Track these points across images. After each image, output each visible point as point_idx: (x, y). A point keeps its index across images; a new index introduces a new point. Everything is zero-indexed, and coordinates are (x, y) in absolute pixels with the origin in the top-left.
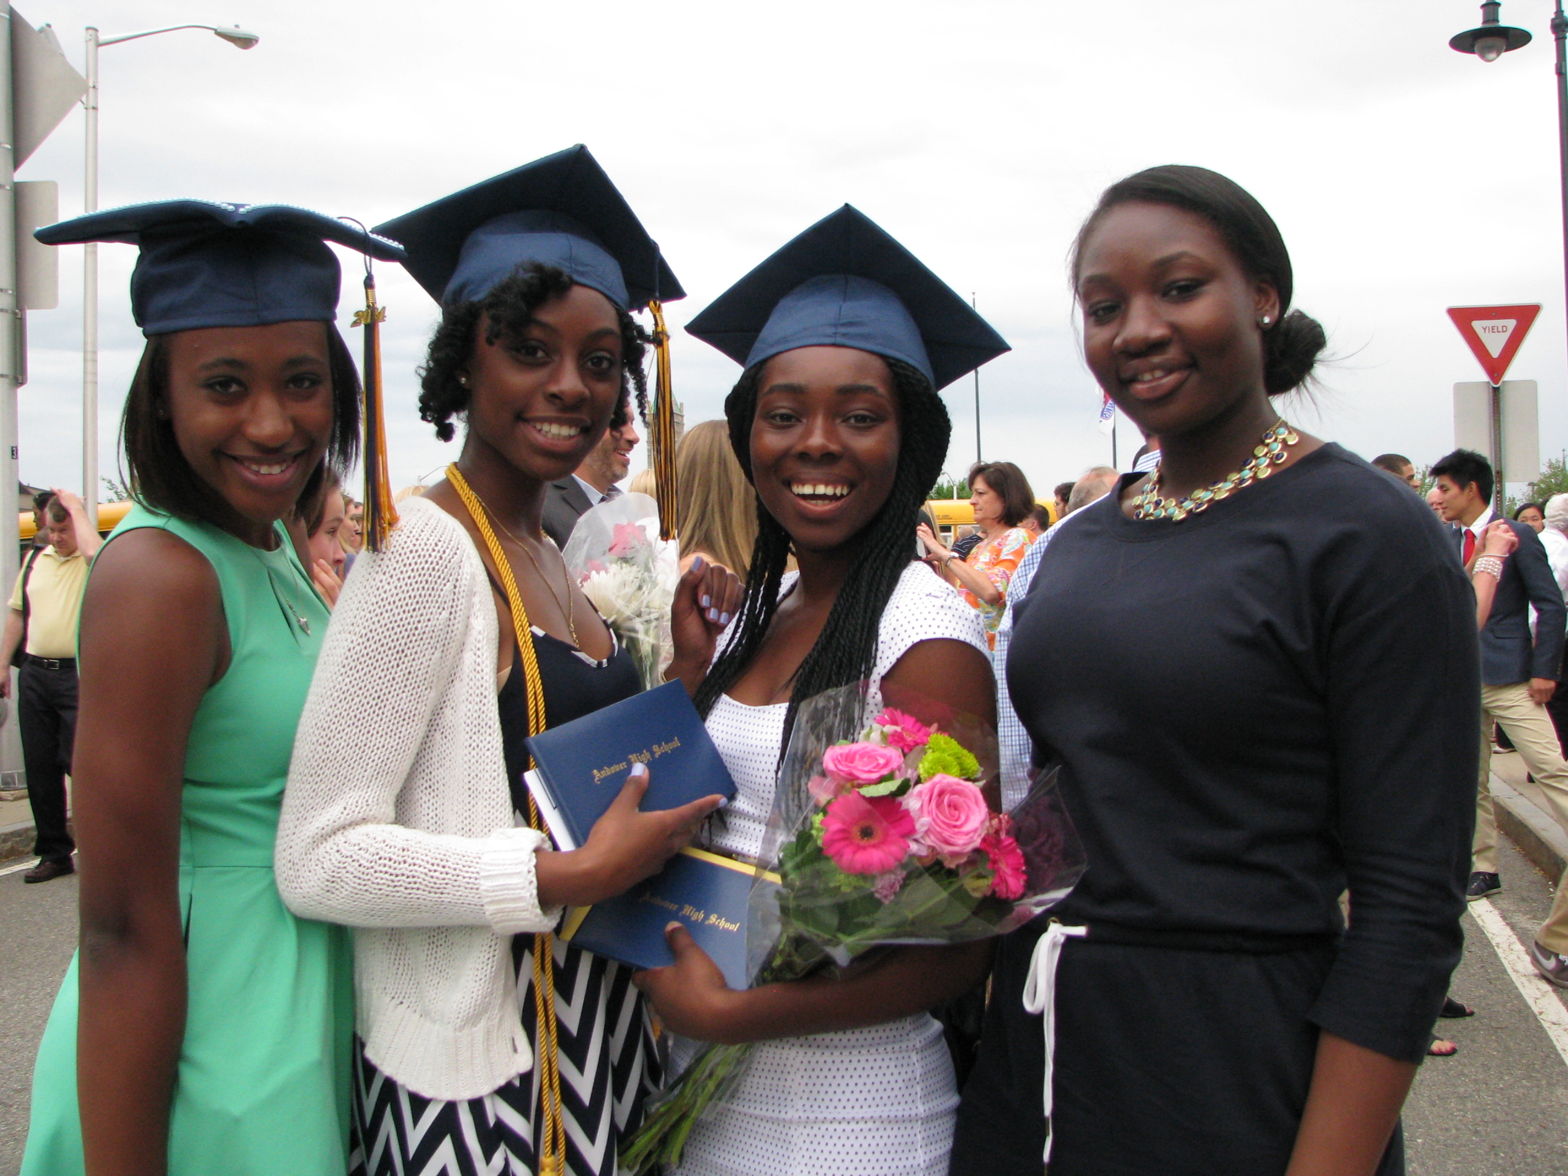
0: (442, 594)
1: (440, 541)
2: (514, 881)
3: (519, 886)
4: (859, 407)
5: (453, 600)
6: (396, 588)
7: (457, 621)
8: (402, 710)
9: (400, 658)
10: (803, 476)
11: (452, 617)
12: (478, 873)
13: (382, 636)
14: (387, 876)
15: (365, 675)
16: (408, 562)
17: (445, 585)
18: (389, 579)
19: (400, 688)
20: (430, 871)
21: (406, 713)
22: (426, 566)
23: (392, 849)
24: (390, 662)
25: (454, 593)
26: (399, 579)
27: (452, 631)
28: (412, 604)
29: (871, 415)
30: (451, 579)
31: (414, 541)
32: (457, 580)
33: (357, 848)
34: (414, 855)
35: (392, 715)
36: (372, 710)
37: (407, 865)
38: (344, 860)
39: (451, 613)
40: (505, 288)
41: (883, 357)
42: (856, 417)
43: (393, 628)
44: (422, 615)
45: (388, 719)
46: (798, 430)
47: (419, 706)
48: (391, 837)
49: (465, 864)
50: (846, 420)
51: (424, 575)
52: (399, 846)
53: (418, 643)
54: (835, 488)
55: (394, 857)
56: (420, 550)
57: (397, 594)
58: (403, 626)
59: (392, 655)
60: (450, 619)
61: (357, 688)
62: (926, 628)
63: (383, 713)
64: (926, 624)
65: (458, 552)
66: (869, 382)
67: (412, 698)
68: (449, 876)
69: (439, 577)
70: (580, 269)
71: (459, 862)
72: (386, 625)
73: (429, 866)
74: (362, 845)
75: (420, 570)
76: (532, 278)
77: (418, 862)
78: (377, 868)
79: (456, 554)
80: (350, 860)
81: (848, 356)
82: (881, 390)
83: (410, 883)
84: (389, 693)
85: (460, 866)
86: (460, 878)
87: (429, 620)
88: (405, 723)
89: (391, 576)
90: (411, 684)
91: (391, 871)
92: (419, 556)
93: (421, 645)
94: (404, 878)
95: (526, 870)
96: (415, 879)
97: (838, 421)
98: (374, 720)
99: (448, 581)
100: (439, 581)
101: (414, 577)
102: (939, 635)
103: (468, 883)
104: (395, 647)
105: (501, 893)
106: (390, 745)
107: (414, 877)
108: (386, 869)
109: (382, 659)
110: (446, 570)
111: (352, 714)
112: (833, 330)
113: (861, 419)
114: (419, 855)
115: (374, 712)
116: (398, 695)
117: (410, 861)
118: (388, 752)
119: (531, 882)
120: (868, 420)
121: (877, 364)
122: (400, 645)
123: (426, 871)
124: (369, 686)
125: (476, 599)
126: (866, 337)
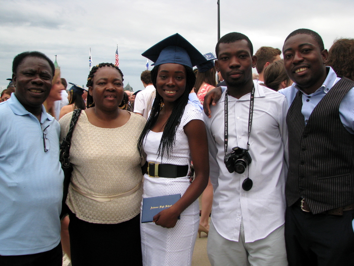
4: (179, 75)
41: (184, 66)
42: (178, 77)
46: (167, 80)
50: (176, 78)
54: (174, 92)
62: (193, 117)
64: (193, 116)
66: (181, 71)
82: (183, 72)
102: (196, 119)
112: (174, 60)
113: (180, 78)
121: (182, 67)
126: (180, 61)
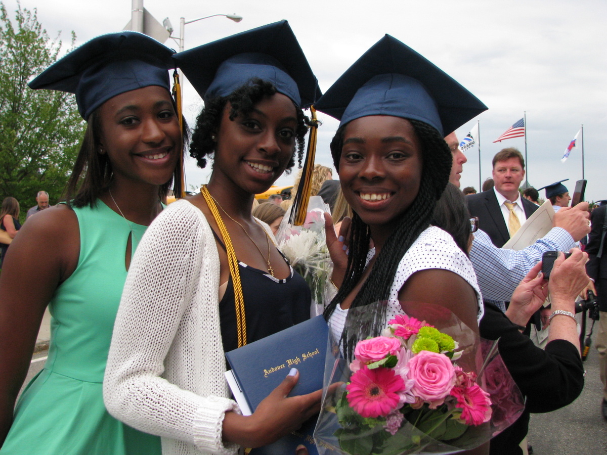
0: (185, 245)
1: (184, 217)
2: (210, 427)
3: (212, 431)
4: (395, 149)
5: (192, 249)
6: (160, 243)
7: (194, 260)
8: (164, 309)
9: (162, 281)
10: (364, 190)
11: (191, 258)
12: (194, 418)
13: (152, 269)
14: (148, 408)
15: (144, 289)
16: (166, 229)
17: (187, 240)
18: (157, 238)
19: (162, 297)
20: (170, 411)
21: (166, 310)
22: (176, 231)
23: (154, 394)
24: (157, 282)
25: (193, 245)
26: (161, 238)
27: (192, 266)
28: (168, 251)
29: (402, 153)
30: (190, 237)
31: (171, 218)
32: (194, 238)
33: (137, 389)
34: (164, 400)
35: (158, 311)
36: (148, 308)
37: (159, 405)
38: (130, 394)
39: (191, 256)
40: (241, 91)
42: (394, 155)
43: (158, 264)
44: (174, 257)
45: (156, 314)
46: (362, 163)
47: (174, 307)
48: (156, 388)
49: (188, 411)
50: (387, 157)
51: (175, 235)
52: (158, 393)
53: (171, 272)
54: (382, 196)
55: (154, 399)
56: (173, 222)
57: (160, 246)
58: (163, 263)
59: (158, 279)
60: (190, 259)
61: (140, 296)
63: (153, 310)
64: (421, 261)
65: (195, 223)
66: (399, 135)
67: (170, 302)
68: (179, 416)
69: (184, 236)
70: (280, 85)
71: (186, 409)
72: (154, 263)
73: (170, 408)
74: (140, 389)
75: (173, 233)
76: (255, 87)
77: (165, 404)
78: (145, 403)
79: (194, 224)
80: (133, 395)
81: (389, 121)
82: (407, 139)
83: (159, 415)
84: (157, 299)
85: (186, 412)
86: (184, 418)
87: (178, 259)
88: (166, 316)
89: (158, 237)
90: (168, 295)
91: (151, 406)
92: (173, 225)
93: (174, 273)
94: (156, 411)
95: (217, 422)
96: (162, 414)
97: (383, 158)
98: (149, 314)
99: (189, 238)
100: (183, 238)
101: (170, 237)
102: (427, 267)
103: (188, 422)
104: (159, 274)
105: (202, 432)
106: (157, 328)
107: (161, 412)
108: (149, 404)
109: (153, 281)
110: (187, 233)
111: (138, 311)
112: (380, 106)
113: (397, 156)
114: (166, 401)
115: (149, 310)
116: (161, 300)
117: (161, 403)
118: (156, 331)
119: (218, 430)
120: (401, 156)
121: (406, 124)
122: (162, 273)
123: (168, 410)
124: (146, 296)
125: (206, 248)
126: (399, 109)
